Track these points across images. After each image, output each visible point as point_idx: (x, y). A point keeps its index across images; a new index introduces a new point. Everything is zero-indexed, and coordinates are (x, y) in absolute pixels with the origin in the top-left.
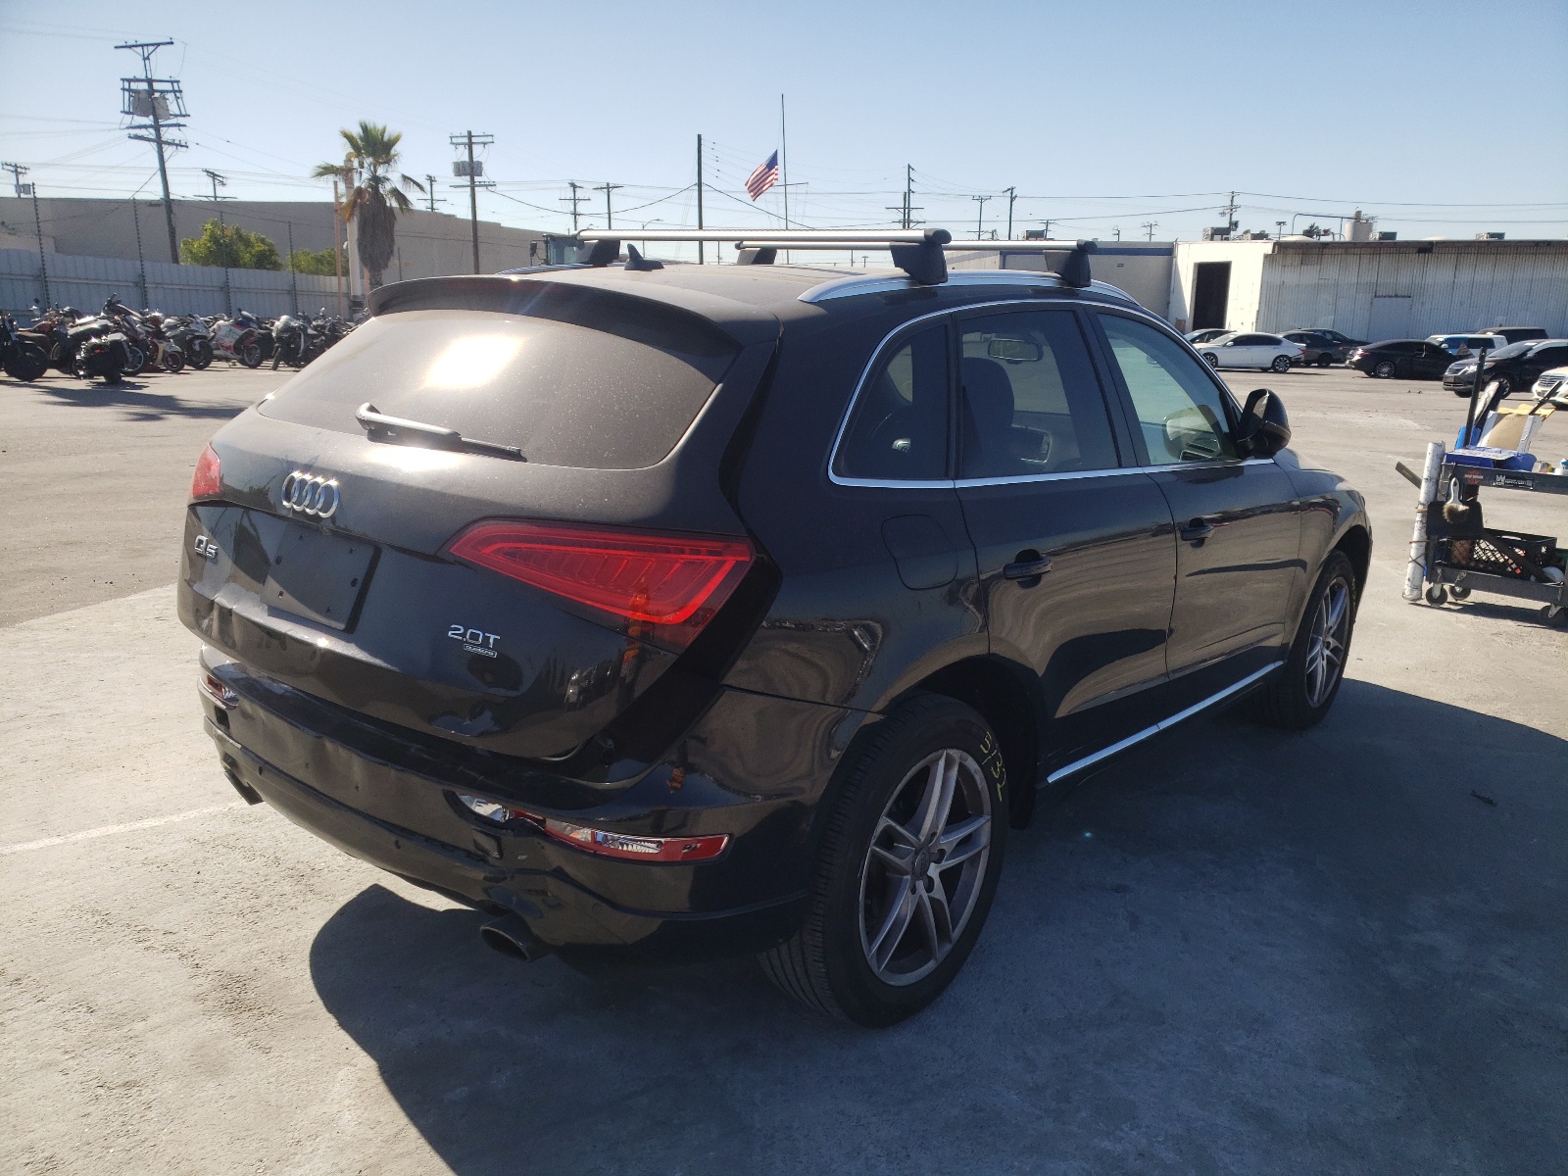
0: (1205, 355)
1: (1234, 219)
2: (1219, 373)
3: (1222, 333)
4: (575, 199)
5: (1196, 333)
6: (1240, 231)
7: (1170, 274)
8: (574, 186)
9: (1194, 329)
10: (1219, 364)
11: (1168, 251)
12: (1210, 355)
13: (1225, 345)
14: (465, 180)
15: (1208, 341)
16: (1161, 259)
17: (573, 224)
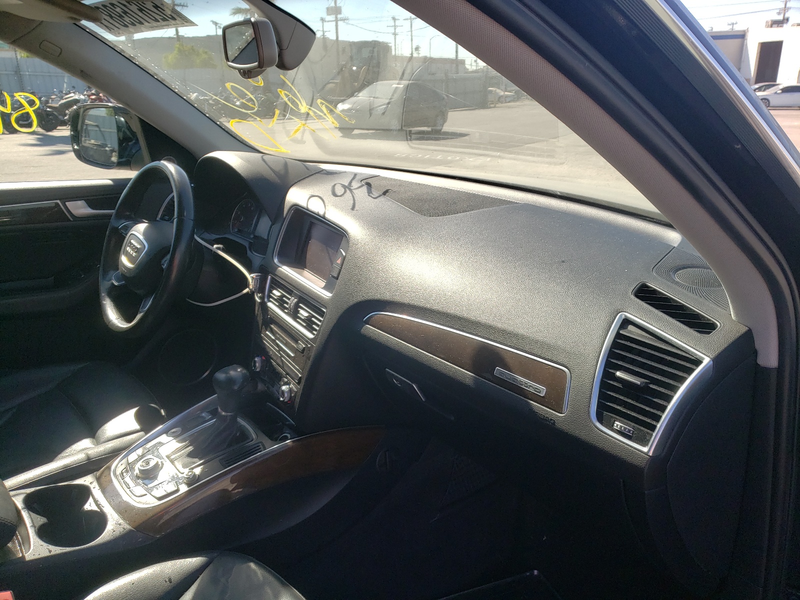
0: (762, 99)
1: (787, 16)
2: (770, 111)
3: (774, 85)
4: (395, 26)
5: (757, 86)
6: (791, 22)
7: (742, 51)
8: (394, 19)
9: (756, 83)
10: (771, 105)
11: (742, 36)
12: (766, 100)
13: (776, 93)
14: (332, 18)
15: (764, 90)
16: (737, 41)
17: (394, 40)
